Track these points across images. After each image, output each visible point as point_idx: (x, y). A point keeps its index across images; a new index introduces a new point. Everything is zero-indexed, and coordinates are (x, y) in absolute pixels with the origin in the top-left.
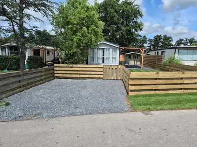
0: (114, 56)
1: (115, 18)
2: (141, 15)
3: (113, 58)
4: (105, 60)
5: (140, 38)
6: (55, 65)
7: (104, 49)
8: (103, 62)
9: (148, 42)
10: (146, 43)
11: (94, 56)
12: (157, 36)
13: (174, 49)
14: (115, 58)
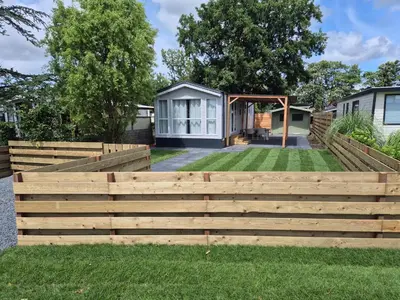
0: (211, 118)
1: (245, 30)
2: (318, 16)
3: (208, 122)
4: (192, 127)
5: (343, 71)
6: (11, 143)
7: (188, 102)
8: (189, 132)
9: (364, 80)
10: (359, 81)
11: (168, 119)
12: (388, 64)
13: (371, 96)
14: (214, 122)
